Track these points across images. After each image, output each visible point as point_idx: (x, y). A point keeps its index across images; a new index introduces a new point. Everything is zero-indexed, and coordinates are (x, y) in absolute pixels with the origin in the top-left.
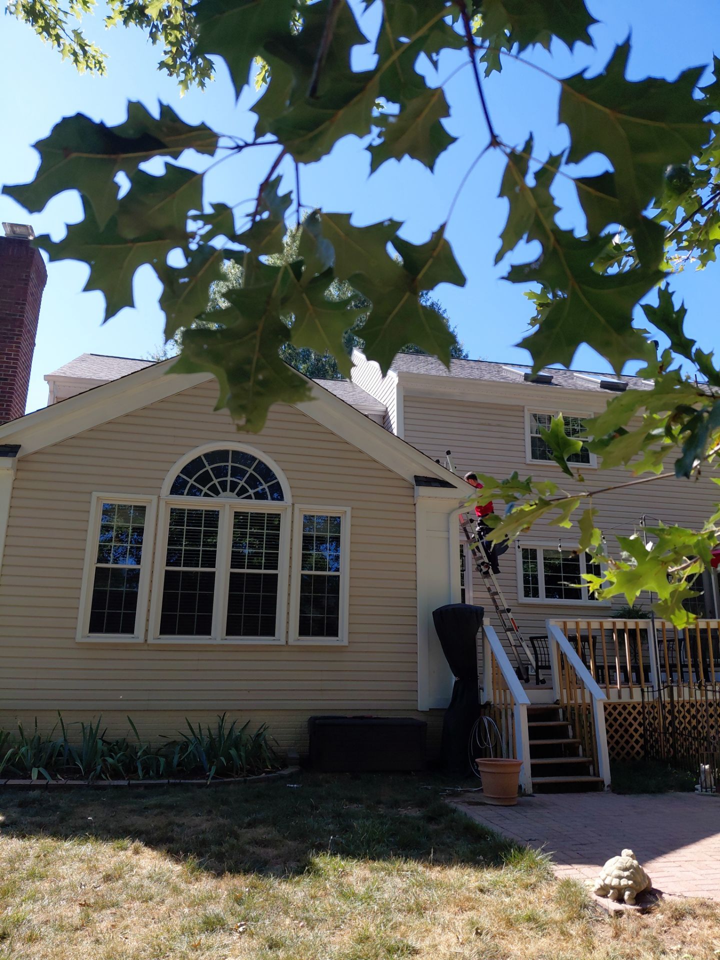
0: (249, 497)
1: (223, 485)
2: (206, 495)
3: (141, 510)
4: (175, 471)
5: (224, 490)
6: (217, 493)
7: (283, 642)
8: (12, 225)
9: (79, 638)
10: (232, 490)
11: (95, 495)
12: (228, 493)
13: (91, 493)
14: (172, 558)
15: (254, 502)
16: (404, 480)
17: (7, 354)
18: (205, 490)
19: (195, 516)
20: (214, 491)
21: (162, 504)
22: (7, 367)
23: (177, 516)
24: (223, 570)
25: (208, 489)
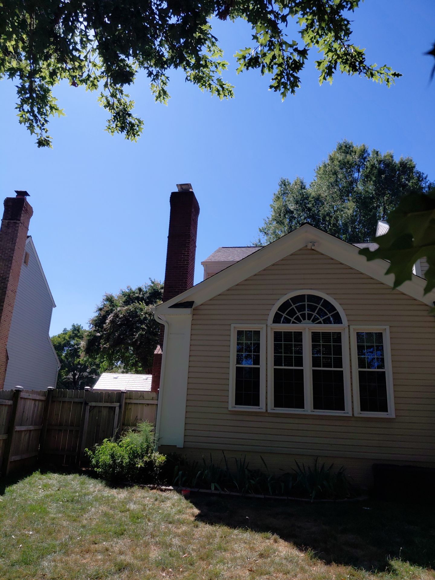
0: (320, 323)
1: (303, 316)
2: (294, 323)
3: (257, 333)
4: (275, 309)
5: (304, 319)
6: (300, 321)
7: (350, 414)
8: (181, 185)
9: (230, 408)
10: (309, 319)
11: (233, 325)
12: (307, 321)
13: (230, 325)
14: (277, 361)
15: (323, 325)
16: (427, 305)
17: (183, 253)
18: (293, 320)
19: (288, 335)
20: (298, 320)
21: (269, 329)
22: (184, 260)
23: (278, 336)
24: (308, 368)
25: (294, 319)
